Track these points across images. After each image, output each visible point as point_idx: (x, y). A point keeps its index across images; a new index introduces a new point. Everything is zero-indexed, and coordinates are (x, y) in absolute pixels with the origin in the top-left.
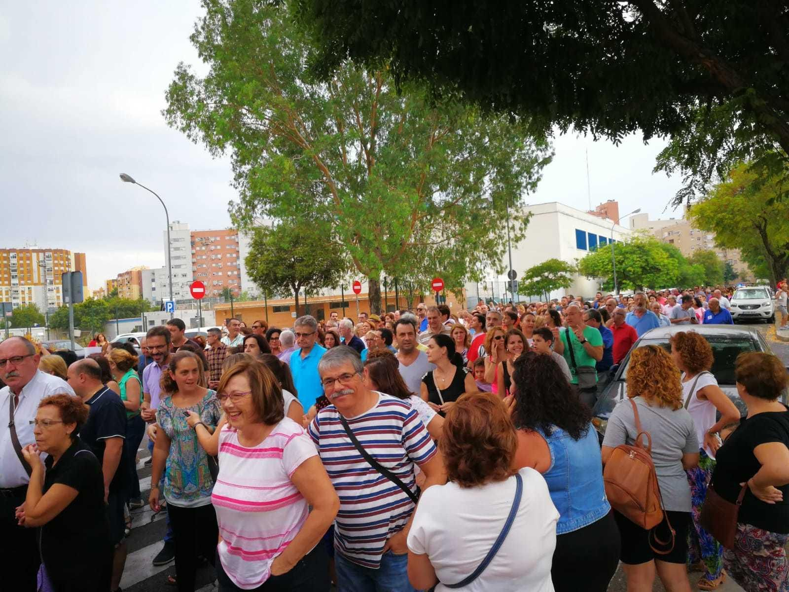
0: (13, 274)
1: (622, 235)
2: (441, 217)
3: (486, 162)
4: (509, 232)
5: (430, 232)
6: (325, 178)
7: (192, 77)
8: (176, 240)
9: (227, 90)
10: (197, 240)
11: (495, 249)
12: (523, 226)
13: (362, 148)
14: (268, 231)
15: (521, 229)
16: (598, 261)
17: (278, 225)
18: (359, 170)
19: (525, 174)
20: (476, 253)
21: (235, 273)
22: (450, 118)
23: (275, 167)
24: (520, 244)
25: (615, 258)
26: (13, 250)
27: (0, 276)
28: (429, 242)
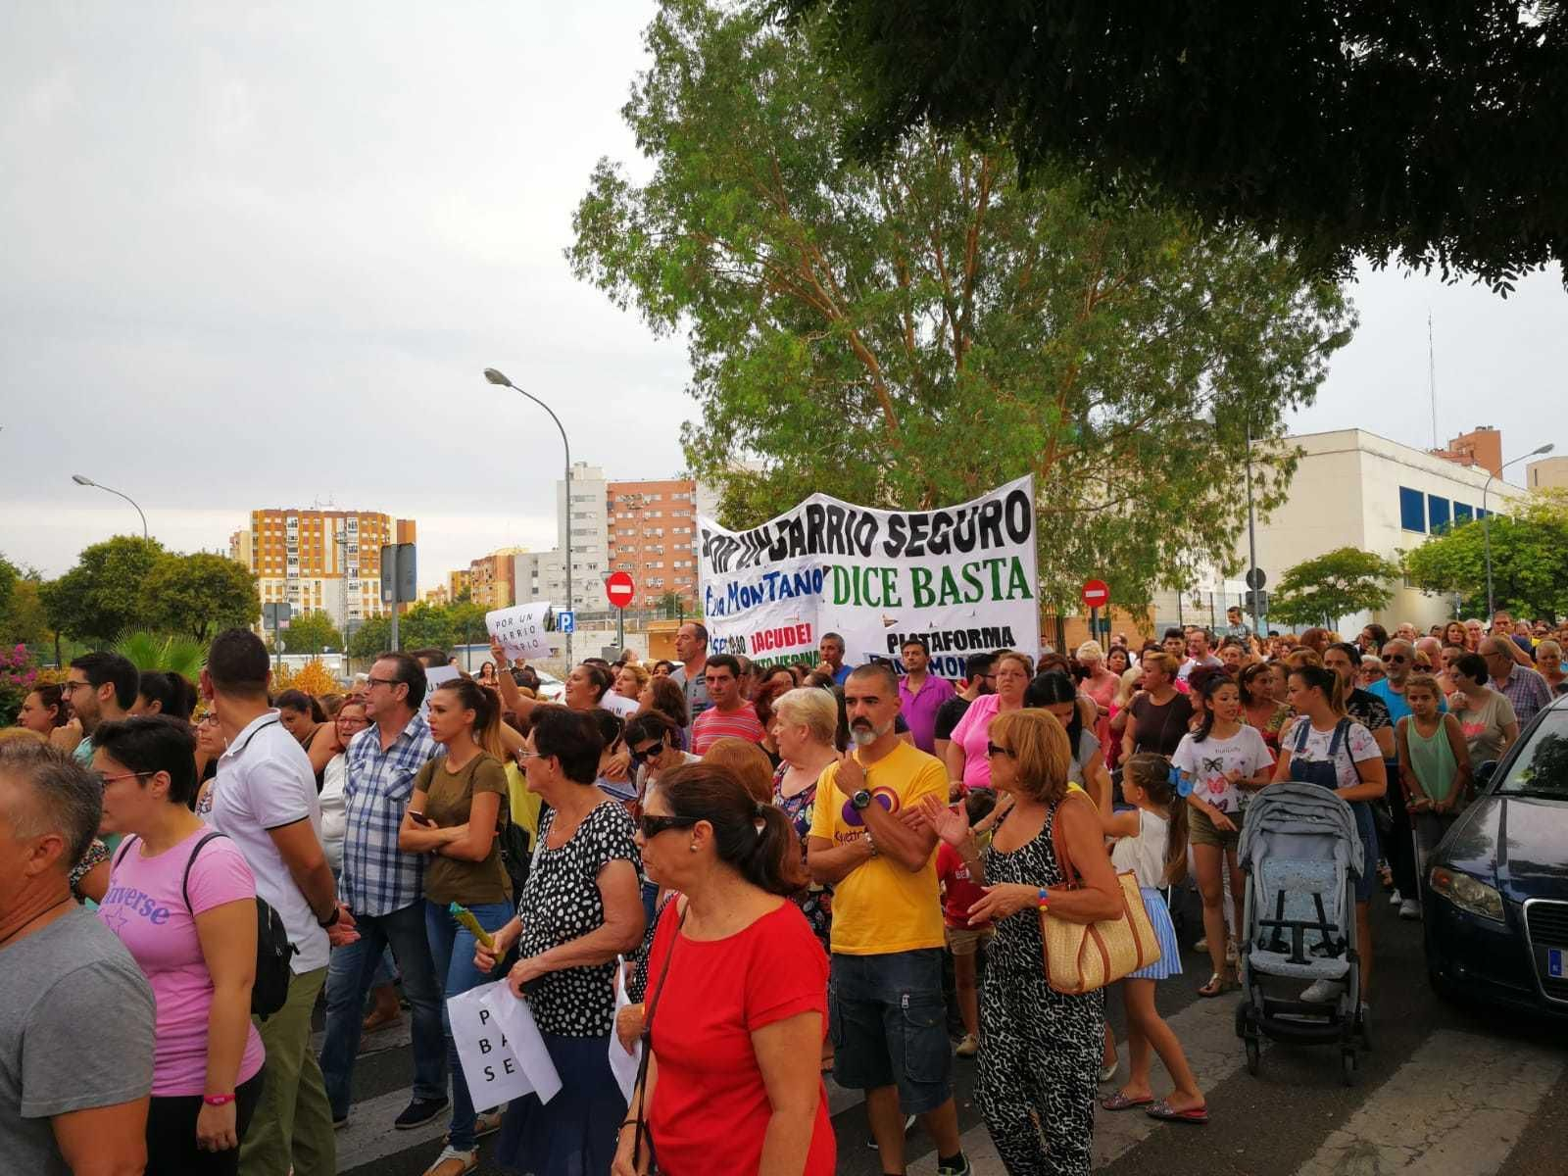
0: (291, 555)
1: (1508, 499)
2: (1106, 455)
3: (1205, 343)
4: (1250, 487)
5: (1083, 486)
6: (868, 378)
7: (623, 185)
8: (579, 499)
9: (686, 207)
10: (618, 499)
11: (1220, 522)
12: (1283, 477)
13: (945, 316)
14: (755, 479)
15: (1277, 483)
16: (1450, 556)
17: (774, 468)
18: (939, 360)
19: (1289, 368)
20: (1180, 531)
21: (689, 564)
22: (1130, 256)
23: (773, 355)
24: (1274, 514)
25: (1491, 551)
26: (293, 513)
27: (268, 559)
28: (1078, 506)
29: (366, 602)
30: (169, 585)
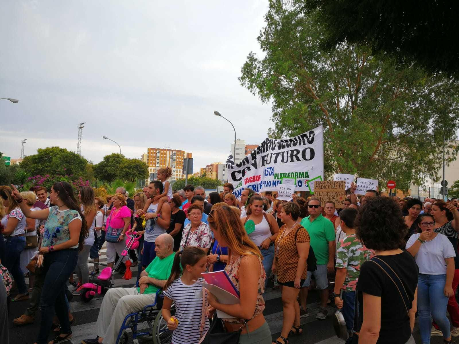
0: (158, 161)
2: (397, 143)
3: (431, 109)
4: (444, 155)
5: (389, 152)
6: (325, 117)
7: (256, 59)
8: (238, 149)
9: (274, 66)
10: (248, 150)
11: (433, 165)
12: (455, 152)
13: (349, 100)
15: (453, 154)
18: (346, 112)
20: (419, 167)
23: (297, 109)
24: (451, 164)
26: (159, 149)
27: (151, 162)
28: (388, 158)
29: (177, 175)
30: (126, 167)
